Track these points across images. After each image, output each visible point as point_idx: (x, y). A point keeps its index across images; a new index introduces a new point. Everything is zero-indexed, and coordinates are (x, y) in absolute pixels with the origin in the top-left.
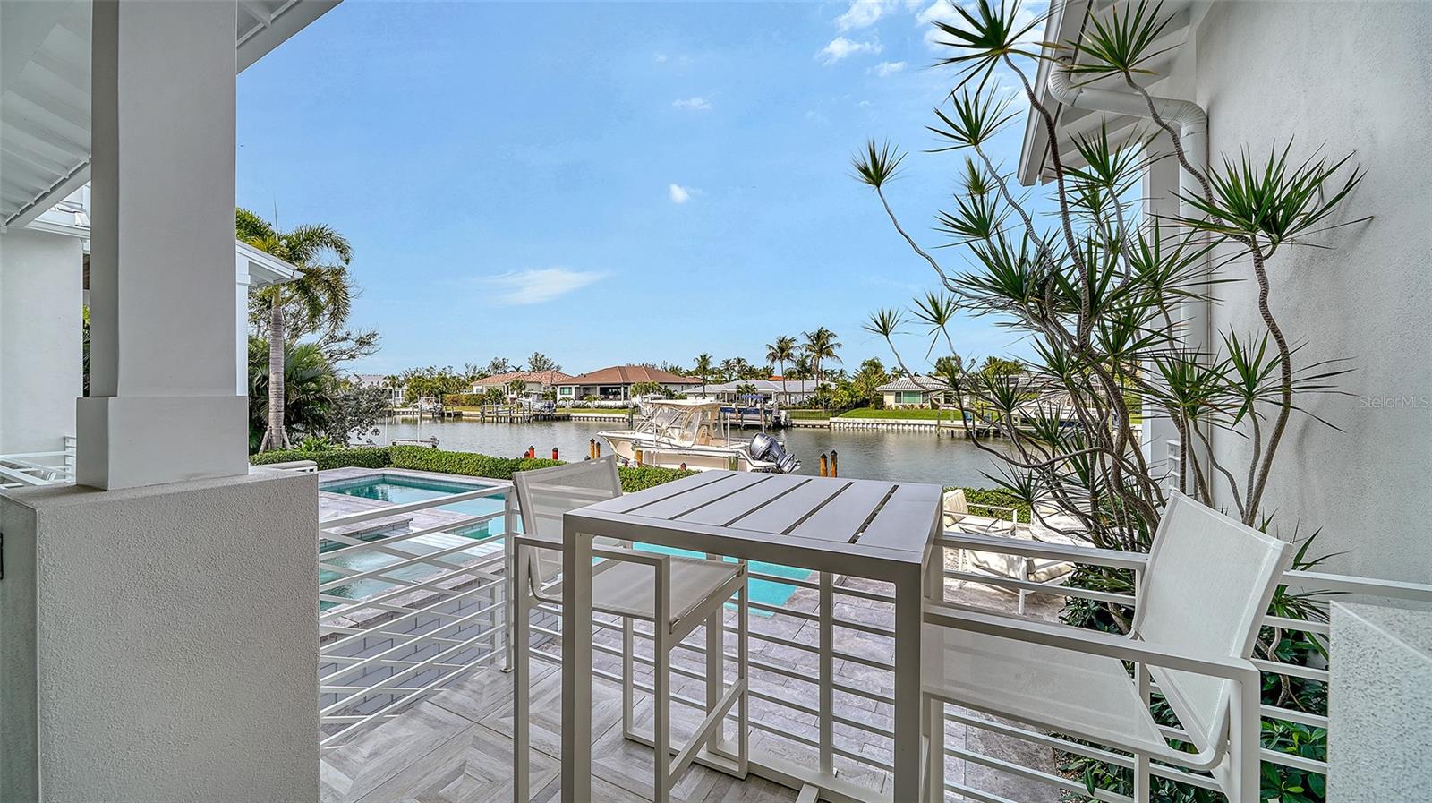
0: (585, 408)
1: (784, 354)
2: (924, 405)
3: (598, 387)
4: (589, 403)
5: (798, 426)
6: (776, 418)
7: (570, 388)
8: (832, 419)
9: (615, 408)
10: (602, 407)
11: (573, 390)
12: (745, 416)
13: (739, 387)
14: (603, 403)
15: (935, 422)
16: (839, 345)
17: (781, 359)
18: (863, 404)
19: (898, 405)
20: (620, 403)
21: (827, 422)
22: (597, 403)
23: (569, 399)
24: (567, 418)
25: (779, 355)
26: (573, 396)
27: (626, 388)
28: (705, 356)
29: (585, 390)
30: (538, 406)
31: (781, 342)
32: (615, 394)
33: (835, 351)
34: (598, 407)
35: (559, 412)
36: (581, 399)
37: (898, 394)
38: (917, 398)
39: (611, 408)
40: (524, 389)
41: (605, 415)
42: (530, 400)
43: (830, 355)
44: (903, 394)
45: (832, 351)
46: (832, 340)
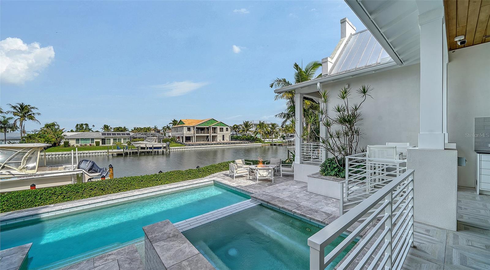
2: (92, 144)
15: (106, 151)
16: (39, 114)
18: (54, 145)
19: (78, 145)
33: (36, 117)
37: (78, 140)
38: (88, 141)
43: (32, 119)
44: (80, 140)
45: (34, 117)
46: (34, 111)
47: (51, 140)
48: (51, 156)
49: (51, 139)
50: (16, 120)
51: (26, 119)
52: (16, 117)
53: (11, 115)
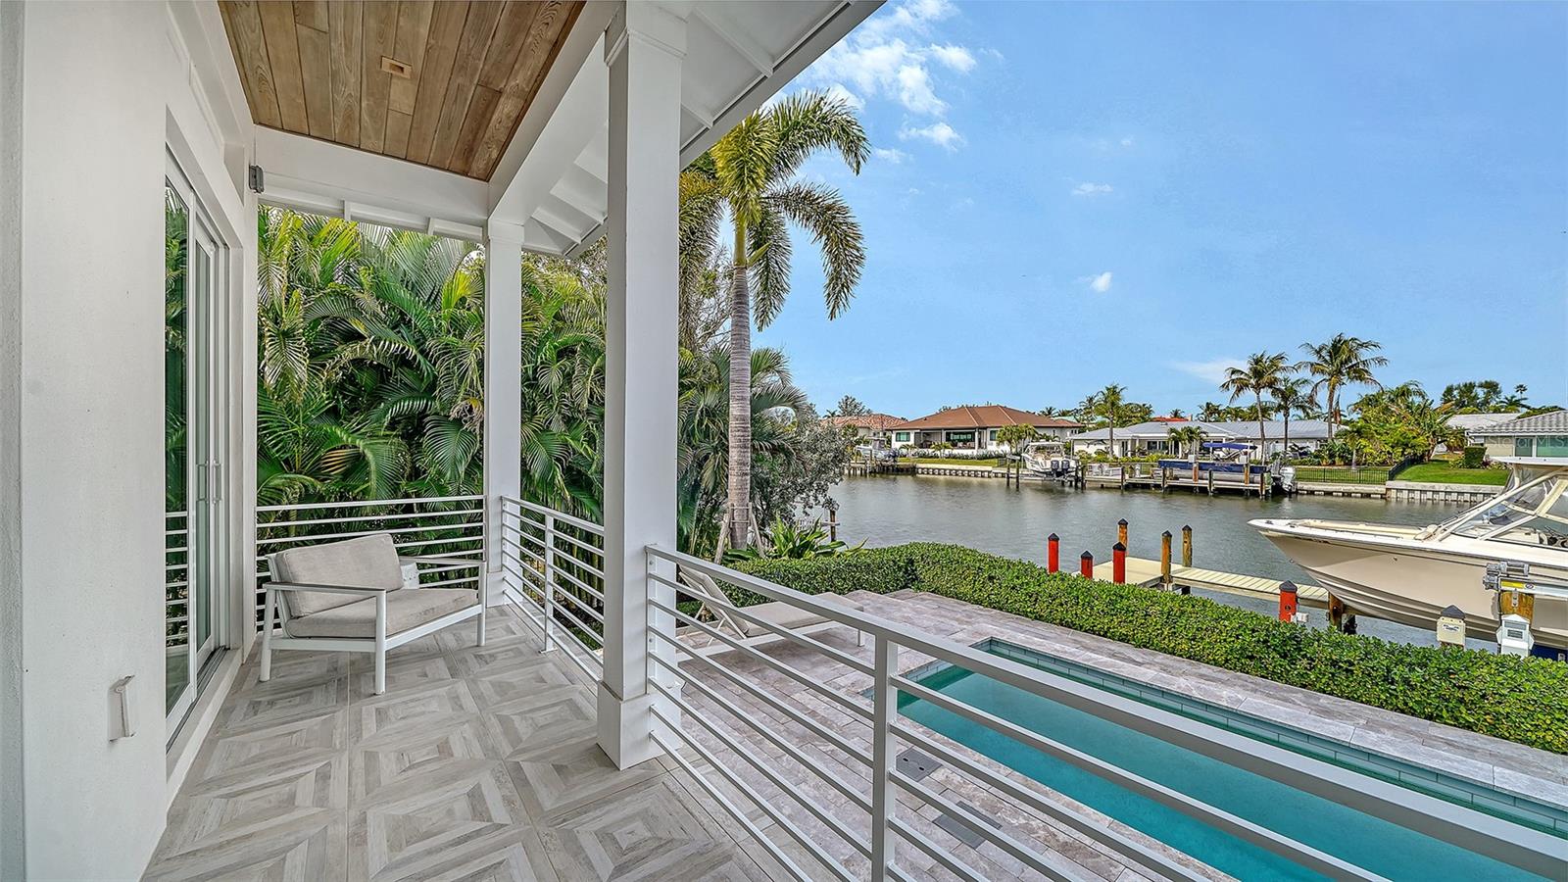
0: (931, 457)
1: (1266, 379)
3: (944, 433)
4: (938, 453)
5: (1311, 493)
6: (1275, 479)
7: (908, 434)
8: (1390, 484)
9: (972, 458)
10: (955, 457)
11: (912, 436)
12: (1215, 475)
13: (1172, 430)
14: (956, 452)
16: (1381, 361)
17: (1257, 388)
20: (975, 452)
21: (1381, 489)
22: (947, 451)
23: (911, 447)
24: (912, 471)
25: (1253, 381)
26: (912, 442)
27: (980, 433)
28: (1115, 387)
29: (925, 437)
30: (881, 454)
31: (1257, 361)
32: (965, 442)
33: (1373, 369)
34: (950, 457)
35: (901, 463)
36: (921, 446)
37: (1521, 441)
39: (967, 457)
40: (856, 435)
41: (964, 467)
42: (870, 447)
43: (1361, 379)
44: (1535, 442)
45: (1367, 372)
46: (1365, 354)
47: (1413, 441)
48: (1429, 495)
49: (1414, 438)
50: (1316, 385)
51: (1345, 379)
52: (1318, 378)
53: (1306, 373)
